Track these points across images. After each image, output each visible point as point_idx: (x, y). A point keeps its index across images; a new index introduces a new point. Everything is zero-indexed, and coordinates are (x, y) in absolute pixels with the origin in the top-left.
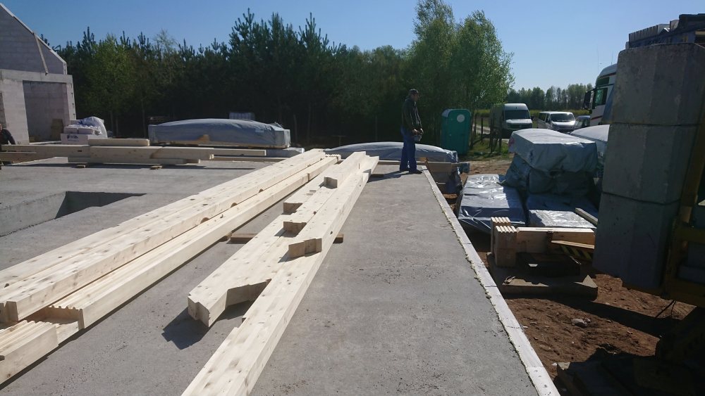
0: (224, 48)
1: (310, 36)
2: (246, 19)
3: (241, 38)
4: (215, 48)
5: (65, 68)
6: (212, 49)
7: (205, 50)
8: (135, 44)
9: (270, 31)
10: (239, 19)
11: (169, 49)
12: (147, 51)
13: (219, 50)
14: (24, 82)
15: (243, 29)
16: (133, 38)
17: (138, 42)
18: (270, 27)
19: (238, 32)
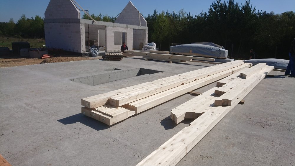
0: (206, 14)
1: (247, 8)
2: (217, 2)
3: (214, 10)
4: (202, 15)
5: (146, 24)
6: (200, 15)
7: (197, 16)
8: (171, 15)
9: (227, 6)
10: (214, 2)
11: (183, 16)
12: (175, 17)
13: (203, 15)
14: (134, 29)
15: (215, 6)
16: (171, 12)
17: (172, 14)
18: (227, 4)
19: (213, 7)
